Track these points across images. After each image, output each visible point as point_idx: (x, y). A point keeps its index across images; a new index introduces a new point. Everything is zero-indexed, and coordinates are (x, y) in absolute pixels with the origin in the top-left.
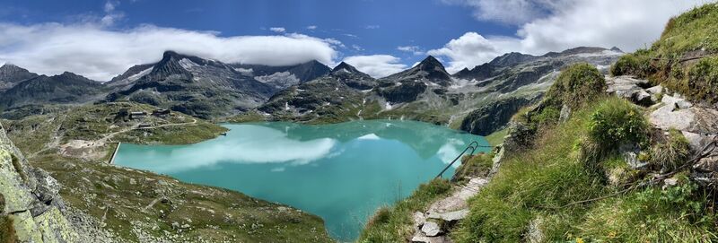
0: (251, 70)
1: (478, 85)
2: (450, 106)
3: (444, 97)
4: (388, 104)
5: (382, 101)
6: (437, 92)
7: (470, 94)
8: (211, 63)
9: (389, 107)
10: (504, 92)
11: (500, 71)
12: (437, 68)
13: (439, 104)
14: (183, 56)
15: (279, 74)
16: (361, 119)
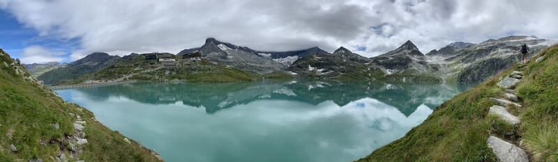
0: (270, 54)
1: (447, 60)
2: (433, 72)
3: (427, 67)
4: (388, 70)
5: (383, 69)
6: (421, 63)
7: (445, 65)
8: (240, 48)
9: (389, 72)
10: (466, 63)
11: (458, 50)
12: (414, 48)
13: (425, 71)
14: (219, 43)
15: (290, 57)
16: (374, 79)
